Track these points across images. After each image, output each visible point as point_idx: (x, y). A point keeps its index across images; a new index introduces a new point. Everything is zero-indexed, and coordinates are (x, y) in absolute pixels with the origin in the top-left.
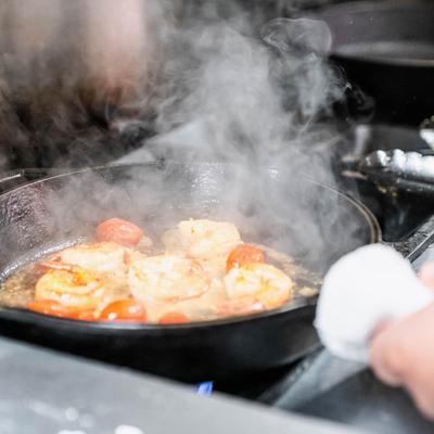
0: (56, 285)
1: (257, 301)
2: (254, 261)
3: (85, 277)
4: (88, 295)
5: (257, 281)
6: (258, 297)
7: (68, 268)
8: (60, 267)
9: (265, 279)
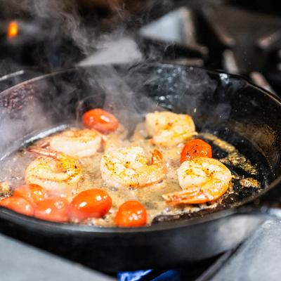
0: (41, 172)
1: (201, 191)
2: (202, 155)
3: (66, 164)
4: (65, 181)
5: (203, 174)
6: (202, 189)
7: (53, 155)
8: (47, 154)
9: (210, 172)
